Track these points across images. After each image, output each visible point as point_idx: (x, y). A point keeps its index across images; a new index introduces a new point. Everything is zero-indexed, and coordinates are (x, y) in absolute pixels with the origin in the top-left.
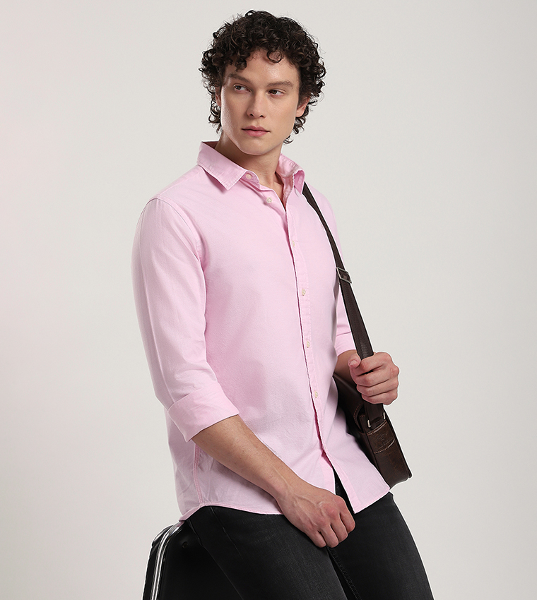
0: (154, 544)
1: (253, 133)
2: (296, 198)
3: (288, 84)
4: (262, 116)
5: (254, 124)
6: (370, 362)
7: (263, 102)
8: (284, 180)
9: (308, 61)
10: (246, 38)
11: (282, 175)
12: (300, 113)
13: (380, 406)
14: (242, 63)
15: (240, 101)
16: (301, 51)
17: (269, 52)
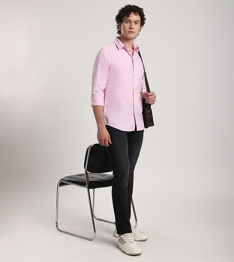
0: (87, 149)
1: (131, 33)
2: (136, 54)
3: (139, 21)
4: (133, 28)
5: (131, 30)
6: (150, 94)
8: (134, 49)
10: (130, 9)
11: (134, 48)
13: (150, 105)
14: (128, 16)
15: (128, 25)
17: (135, 13)
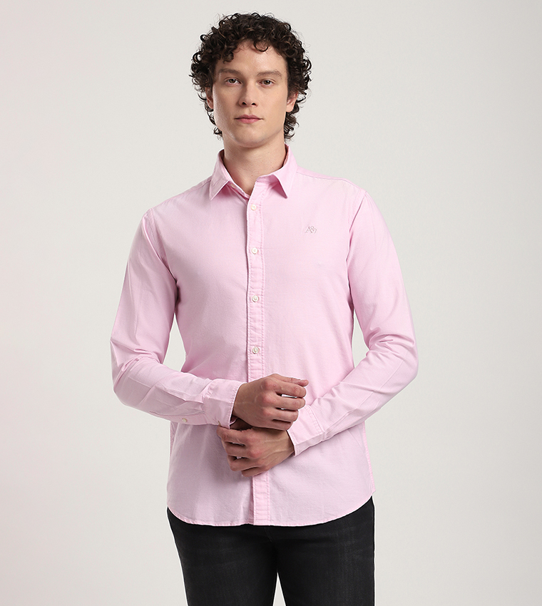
1: (246, 120)
3: (277, 73)
4: (254, 104)
7: (254, 92)
14: (229, 55)
15: (231, 93)
17: (256, 42)
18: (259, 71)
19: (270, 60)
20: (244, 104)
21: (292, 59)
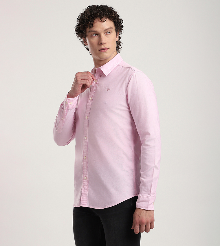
1: (103, 51)
4: (105, 43)
9: (116, 18)
12: (118, 39)
14: (91, 26)
16: (112, 15)
17: (101, 18)
18: (104, 29)
19: (108, 24)
20: (101, 44)
21: (116, 21)
